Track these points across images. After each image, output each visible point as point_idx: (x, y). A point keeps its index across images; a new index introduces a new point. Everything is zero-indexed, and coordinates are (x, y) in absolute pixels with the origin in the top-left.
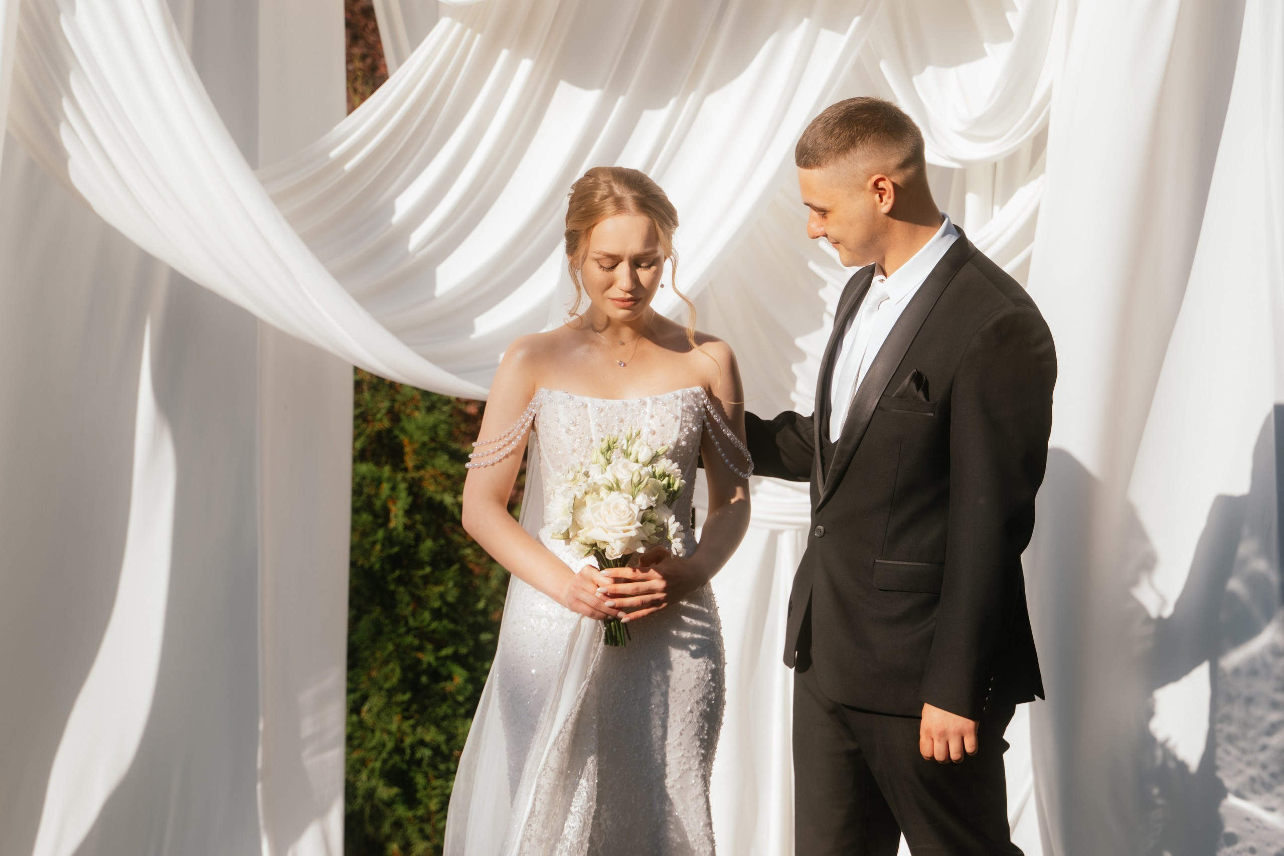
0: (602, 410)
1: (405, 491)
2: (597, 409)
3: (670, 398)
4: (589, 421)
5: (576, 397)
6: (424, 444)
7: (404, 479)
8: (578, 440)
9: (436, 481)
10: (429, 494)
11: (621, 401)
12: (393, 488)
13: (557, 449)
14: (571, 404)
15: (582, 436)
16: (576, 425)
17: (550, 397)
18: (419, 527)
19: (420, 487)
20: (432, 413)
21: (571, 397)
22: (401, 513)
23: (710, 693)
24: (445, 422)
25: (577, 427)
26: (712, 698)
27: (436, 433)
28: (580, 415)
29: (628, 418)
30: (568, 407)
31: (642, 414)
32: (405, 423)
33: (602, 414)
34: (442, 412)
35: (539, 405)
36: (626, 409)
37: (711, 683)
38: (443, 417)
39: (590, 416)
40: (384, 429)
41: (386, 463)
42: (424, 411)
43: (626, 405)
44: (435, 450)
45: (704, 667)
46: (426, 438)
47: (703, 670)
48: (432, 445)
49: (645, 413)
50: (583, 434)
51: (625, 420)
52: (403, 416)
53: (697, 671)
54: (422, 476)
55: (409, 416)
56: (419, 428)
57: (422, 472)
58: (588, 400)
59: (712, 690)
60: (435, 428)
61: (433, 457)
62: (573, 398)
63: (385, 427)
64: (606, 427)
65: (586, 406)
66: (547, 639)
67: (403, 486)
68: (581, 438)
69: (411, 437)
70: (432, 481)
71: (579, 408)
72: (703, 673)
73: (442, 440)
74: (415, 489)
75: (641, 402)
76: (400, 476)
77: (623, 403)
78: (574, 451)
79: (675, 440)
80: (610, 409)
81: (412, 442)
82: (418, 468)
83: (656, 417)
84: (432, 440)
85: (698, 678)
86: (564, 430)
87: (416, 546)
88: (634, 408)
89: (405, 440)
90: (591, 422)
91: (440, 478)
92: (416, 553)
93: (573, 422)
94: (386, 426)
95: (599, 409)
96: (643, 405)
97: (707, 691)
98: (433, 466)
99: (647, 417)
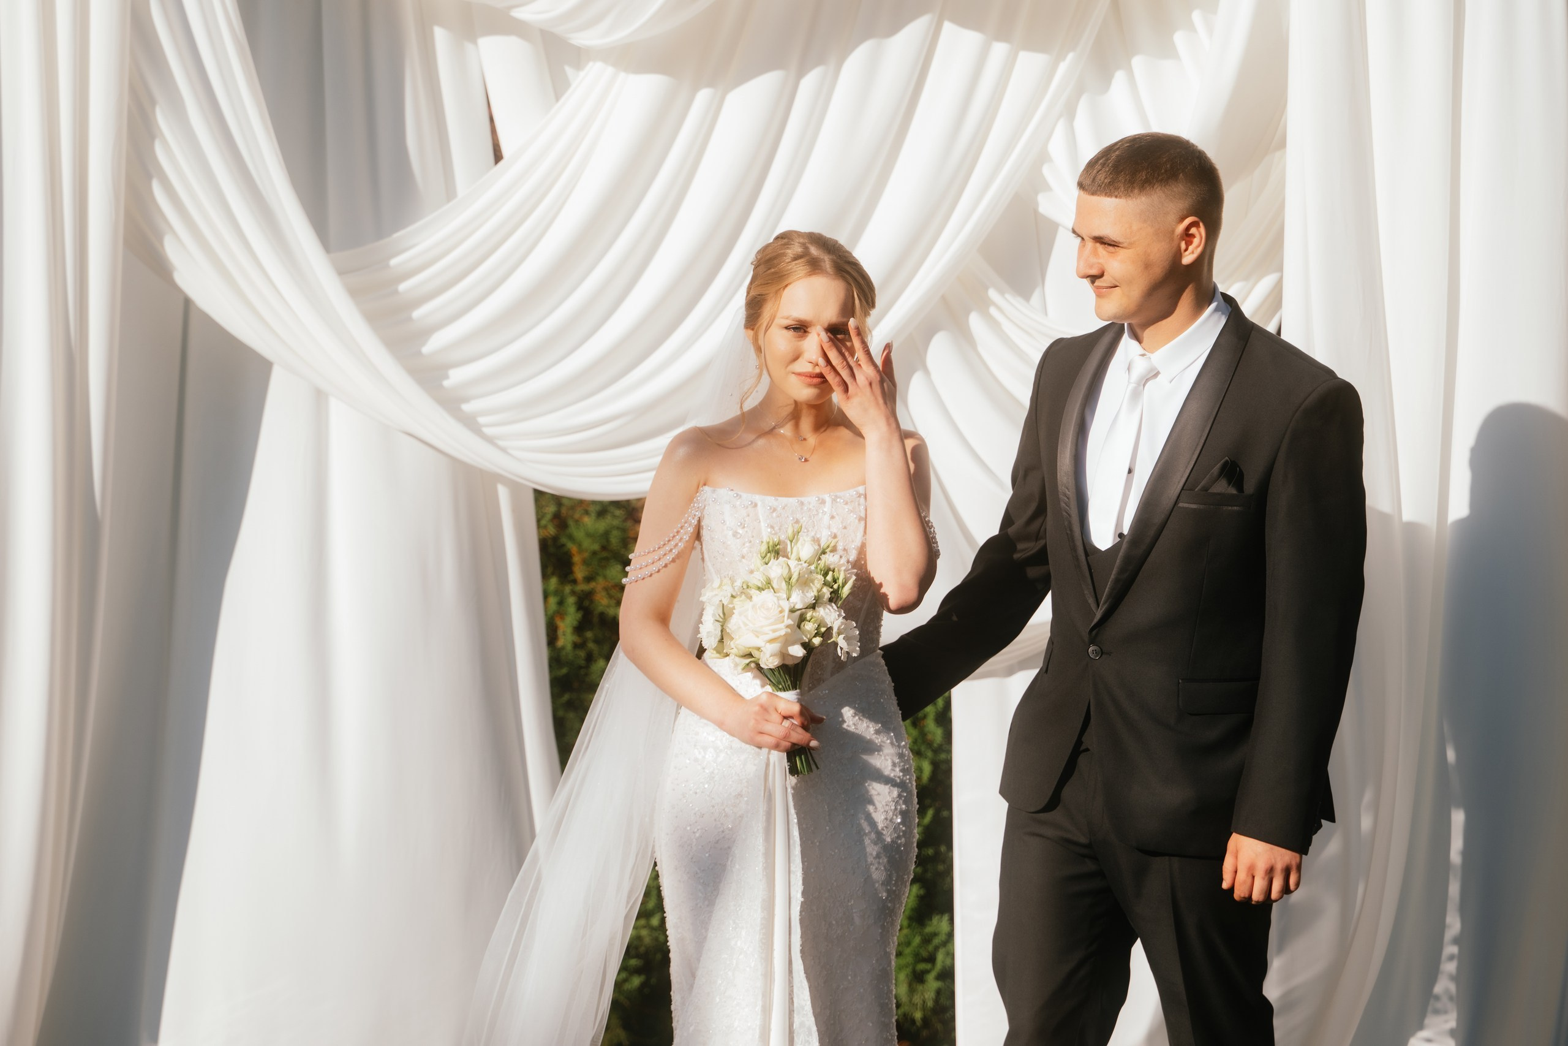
0: (775, 510)
1: (574, 606)
2: (769, 508)
3: (852, 496)
4: (760, 522)
5: (744, 495)
6: (594, 553)
7: (573, 593)
8: (747, 544)
9: (608, 594)
10: (600, 609)
11: (795, 498)
12: (561, 603)
13: (723, 555)
14: (738, 503)
15: (752, 539)
16: (744, 527)
17: (714, 497)
18: (591, 645)
19: (592, 601)
20: (603, 518)
21: (737, 495)
22: (569, 630)
23: (899, 837)
24: (618, 528)
25: (746, 529)
26: (901, 843)
27: (608, 541)
28: (748, 516)
29: (804, 518)
30: (734, 506)
31: (820, 514)
32: (573, 529)
33: (774, 515)
34: (614, 516)
35: (703, 507)
36: (802, 509)
37: (901, 826)
38: (616, 522)
39: (761, 517)
40: (550, 536)
41: (553, 574)
42: (593, 515)
43: (802, 504)
44: (607, 559)
45: (893, 808)
46: (596, 547)
47: (891, 810)
48: (605, 554)
49: (824, 513)
50: (753, 537)
51: (801, 521)
52: (571, 523)
53: (885, 811)
54: (592, 589)
55: (577, 521)
56: (589, 535)
57: (592, 585)
58: (757, 498)
59: (901, 834)
60: (606, 534)
61: (604, 567)
62: (741, 497)
63: (551, 535)
64: (780, 529)
65: (756, 505)
66: (713, 773)
67: (571, 600)
68: (750, 542)
69: (580, 545)
70: (604, 594)
71: (747, 507)
72: (891, 813)
73: (615, 548)
74: (586, 603)
75: (819, 500)
76: (568, 589)
77: (798, 502)
78: (743, 557)
79: (859, 544)
80: (784, 508)
81: (581, 550)
82: (589, 579)
83: (837, 517)
84: (604, 548)
85: (886, 819)
86: (730, 533)
87: (587, 667)
88: (811, 507)
89: (573, 548)
90: (762, 524)
91: (613, 590)
92: (586, 675)
93: (741, 524)
94: (551, 533)
95: (771, 508)
96: (821, 503)
97: (896, 835)
98: (605, 577)
99: (827, 518)
